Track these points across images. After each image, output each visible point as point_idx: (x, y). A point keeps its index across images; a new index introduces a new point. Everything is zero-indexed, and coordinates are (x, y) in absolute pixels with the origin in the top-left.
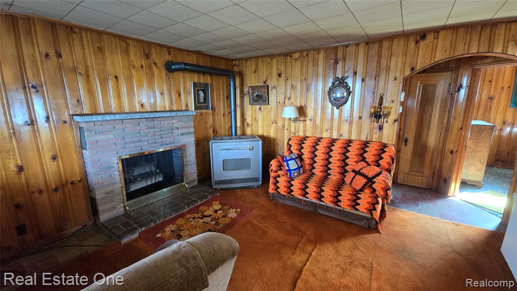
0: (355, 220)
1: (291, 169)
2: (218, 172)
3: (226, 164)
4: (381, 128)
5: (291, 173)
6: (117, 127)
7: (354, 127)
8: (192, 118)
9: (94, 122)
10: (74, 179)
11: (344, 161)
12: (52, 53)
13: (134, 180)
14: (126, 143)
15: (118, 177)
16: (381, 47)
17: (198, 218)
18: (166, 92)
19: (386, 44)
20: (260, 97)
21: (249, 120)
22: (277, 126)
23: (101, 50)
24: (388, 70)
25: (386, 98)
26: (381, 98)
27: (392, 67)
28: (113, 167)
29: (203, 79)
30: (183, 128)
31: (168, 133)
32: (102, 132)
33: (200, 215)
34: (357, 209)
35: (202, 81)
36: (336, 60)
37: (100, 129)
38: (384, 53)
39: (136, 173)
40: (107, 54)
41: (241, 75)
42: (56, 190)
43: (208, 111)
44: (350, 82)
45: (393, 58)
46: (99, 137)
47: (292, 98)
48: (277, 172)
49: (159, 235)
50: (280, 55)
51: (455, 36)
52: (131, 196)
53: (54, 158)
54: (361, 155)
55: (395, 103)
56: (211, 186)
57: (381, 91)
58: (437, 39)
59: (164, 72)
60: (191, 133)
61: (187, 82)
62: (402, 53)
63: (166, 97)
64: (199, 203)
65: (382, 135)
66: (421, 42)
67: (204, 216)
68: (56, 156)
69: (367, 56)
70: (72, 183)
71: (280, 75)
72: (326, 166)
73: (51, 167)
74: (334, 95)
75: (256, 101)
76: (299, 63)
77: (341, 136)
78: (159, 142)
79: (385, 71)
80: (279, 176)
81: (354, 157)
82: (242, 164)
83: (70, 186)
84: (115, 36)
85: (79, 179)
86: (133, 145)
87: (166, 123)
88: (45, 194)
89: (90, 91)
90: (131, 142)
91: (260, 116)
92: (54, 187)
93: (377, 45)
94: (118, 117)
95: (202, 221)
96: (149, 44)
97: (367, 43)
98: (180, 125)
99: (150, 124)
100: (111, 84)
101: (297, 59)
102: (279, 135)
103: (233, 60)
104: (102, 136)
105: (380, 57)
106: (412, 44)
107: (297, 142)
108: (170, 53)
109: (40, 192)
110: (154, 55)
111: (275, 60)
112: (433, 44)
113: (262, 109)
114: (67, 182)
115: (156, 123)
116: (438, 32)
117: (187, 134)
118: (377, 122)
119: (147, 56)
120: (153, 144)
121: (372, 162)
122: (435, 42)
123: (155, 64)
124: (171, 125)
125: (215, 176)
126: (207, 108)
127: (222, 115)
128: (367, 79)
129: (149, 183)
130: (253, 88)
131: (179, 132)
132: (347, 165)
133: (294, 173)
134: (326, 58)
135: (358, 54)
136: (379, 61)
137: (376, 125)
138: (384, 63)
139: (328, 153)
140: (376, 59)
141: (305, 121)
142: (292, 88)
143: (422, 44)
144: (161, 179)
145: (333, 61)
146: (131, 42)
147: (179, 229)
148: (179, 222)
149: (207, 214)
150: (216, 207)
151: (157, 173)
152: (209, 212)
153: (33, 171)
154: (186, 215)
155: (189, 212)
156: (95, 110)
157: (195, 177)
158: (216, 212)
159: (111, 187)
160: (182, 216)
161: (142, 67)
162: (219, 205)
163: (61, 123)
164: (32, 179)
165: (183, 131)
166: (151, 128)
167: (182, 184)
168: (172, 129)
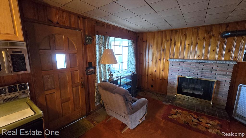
6: (181, 64)
9: (173, 61)
10: (166, 78)
14: (183, 71)
17: (194, 117)
18: (217, 50)
28: (175, 79)
30: (219, 70)
31: (207, 72)
32: (175, 65)
37: (174, 64)
39: (190, 86)
40: (187, 36)
42: (161, 80)
46: (173, 67)
52: (179, 92)
56: (230, 115)
59: (219, 38)
60: (228, 75)
63: (217, 52)
64: (206, 114)
68: (163, 70)
70: (165, 79)
73: (161, 73)
78: (200, 75)
83: (164, 80)
86: (185, 73)
88: (158, 80)
90: (185, 71)
92: (161, 78)
94: (181, 60)
98: (218, 68)
99: (197, 65)
100: (186, 47)
104: (174, 67)
109: (158, 78)
110: (213, 31)
114: (164, 78)
115: (201, 65)
117: (224, 75)
119: (209, 32)
120: (196, 74)
123: (213, 35)
124: (211, 68)
125: (238, 110)
131: (217, 72)
146: (200, 28)
147: (180, 113)
148: (184, 112)
149: (201, 120)
150: (212, 122)
151: (201, 91)
152: (204, 121)
153: (158, 72)
154: (192, 112)
155: (195, 113)
156: (177, 57)
157: (225, 103)
158: (207, 123)
159: (173, 86)
160: (189, 111)
161: (204, 38)
162: (215, 124)
163: (167, 61)
164: (157, 74)
165: (220, 73)
166: (197, 67)
167: (210, 101)
168: (211, 70)
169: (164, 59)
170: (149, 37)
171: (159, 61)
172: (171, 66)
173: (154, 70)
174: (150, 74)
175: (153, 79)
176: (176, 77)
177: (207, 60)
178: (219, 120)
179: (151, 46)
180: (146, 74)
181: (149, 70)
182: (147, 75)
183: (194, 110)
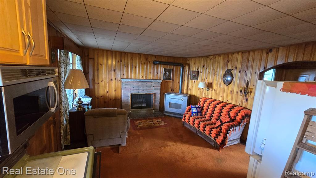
0: (210, 141)
1: (193, 111)
2: (167, 108)
3: (170, 105)
4: (247, 100)
5: (192, 113)
6: (132, 83)
7: (234, 97)
8: (160, 83)
9: (126, 81)
11: (220, 113)
12: (120, 61)
13: (136, 103)
14: (134, 89)
15: (129, 100)
16: (249, 55)
17: (150, 121)
18: (152, 73)
19: (251, 54)
20: (195, 76)
21: (190, 87)
22: (201, 91)
23: (132, 59)
24: (252, 67)
25: (250, 83)
26: (248, 83)
27: (254, 67)
29: (169, 67)
30: (155, 86)
31: (149, 88)
33: (151, 121)
34: (211, 136)
35: (168, 68)
36: (228, 60)
37: (127, 84)
38: (251, 58)
40: (134, 60)
41: (189, 65)
42: (114, 100)
43: (170, 80)
44: (234, 72)
45: (255, 61)
46: (126, 86)
47: (208, 78)
48: (187, 112)
49: (135, 122)
50: (205, 56)
51: (288, 51)
52: (132, 108)
53: (115, 91)
54: (228, 112)
55: (255, 86)
56: (163, 113)
57: (248, 79)
58: (278, 52)
59: (152, 65)
60: (159, 89)
61: (161, 69)
62: (259, 59)
63: (152, 74)
64: (154, 117)
65: (247, 104)
66: (269, 53)
67: (152, 122)
69: (242, 59)
70: (118, 99)
71: (204, 66)
72: (212, 114)
73: (114, 93)
74: (227, 78)
75: (193, 78)
76: (212, 61)
77: (227, 101)
79: (250, 68)
80: (187, 114)
81: (225, 112)
82: (178, 106)
84: (137, 54)
85: (120, 98)
86: (136, 90)
87: (149, 84)
89: (127, 72)
90: (135, 89)
91: (194, 85)
93: (247, 54)
95: (150, 122)
96: (148, 55)
97: (242, 53)
98: (154, 85)
99: (143, 83)
100: (133, 69)
101: (211, 59)
102: (201, 96)
103: (187, 58)
105: (248, 60)
106: (264, 55)
107: (204, 100)
108: (155, 57)
109: (110, 99)
110: (149, 59)
111: (202, 59)
112: (276, 55)
113: (195, 82)
115: (145, 83)
116: (279, 48)
117: (157, 89)
118: (245, 96)
119: (147, 59)
121: (233, 116)
122: (277, 54)
123: (149, 62)
125: (165, 109)
126: (170, 79)
127: (178, 83)
128: (242, 71)
129: (139, 106)
130: (193, 71)
132: (221, 116)
133: (194, 114)
134: (224, 59)
135: (238, 58)
136: (248, 62)
137: (245, 97)
138: (250, 64)
139: (214, 108)
140: (246, 61)
141: (212, 90)
142: (208, 73)
143: (270, 55)
144: (146, 105)
145: (226, 61)
146: (142, 55)
147: (141, 122)
148: (143, 121)
149: (154, 121)
150: (159, 120)
151: (145, 103)
152: (155, 121)
153: (110, 93)
154: (147, 119)
155: (148, 119)
156: (128, 77)
157: (158, 107)
158: (157, 122)
159: (127, 103)
160: (145, 119)
161: (144, 63)
162: (160, 120)
163: (118, 81)
164: (109, 95)
165: (155, 88)
166: (143, 85)
167: (151, 109)
168: (151, 86)
169: (116, 79)
170: (97, 54)
171: (111, 81)
172: (124, 86)
173: (106, 92)
174: (102, 96)
175: (106, 101)
176: (130, 95)
177: (147, 79)
178: (161, 118)
179: (101, 65)
180: (95, 97)
181: (100, 92)
182: (98, 98)
183: (147, 117)
